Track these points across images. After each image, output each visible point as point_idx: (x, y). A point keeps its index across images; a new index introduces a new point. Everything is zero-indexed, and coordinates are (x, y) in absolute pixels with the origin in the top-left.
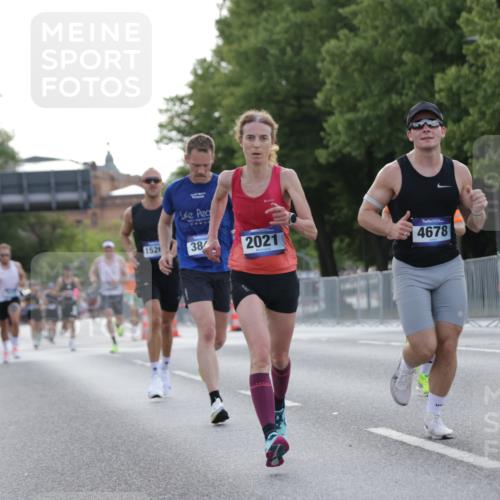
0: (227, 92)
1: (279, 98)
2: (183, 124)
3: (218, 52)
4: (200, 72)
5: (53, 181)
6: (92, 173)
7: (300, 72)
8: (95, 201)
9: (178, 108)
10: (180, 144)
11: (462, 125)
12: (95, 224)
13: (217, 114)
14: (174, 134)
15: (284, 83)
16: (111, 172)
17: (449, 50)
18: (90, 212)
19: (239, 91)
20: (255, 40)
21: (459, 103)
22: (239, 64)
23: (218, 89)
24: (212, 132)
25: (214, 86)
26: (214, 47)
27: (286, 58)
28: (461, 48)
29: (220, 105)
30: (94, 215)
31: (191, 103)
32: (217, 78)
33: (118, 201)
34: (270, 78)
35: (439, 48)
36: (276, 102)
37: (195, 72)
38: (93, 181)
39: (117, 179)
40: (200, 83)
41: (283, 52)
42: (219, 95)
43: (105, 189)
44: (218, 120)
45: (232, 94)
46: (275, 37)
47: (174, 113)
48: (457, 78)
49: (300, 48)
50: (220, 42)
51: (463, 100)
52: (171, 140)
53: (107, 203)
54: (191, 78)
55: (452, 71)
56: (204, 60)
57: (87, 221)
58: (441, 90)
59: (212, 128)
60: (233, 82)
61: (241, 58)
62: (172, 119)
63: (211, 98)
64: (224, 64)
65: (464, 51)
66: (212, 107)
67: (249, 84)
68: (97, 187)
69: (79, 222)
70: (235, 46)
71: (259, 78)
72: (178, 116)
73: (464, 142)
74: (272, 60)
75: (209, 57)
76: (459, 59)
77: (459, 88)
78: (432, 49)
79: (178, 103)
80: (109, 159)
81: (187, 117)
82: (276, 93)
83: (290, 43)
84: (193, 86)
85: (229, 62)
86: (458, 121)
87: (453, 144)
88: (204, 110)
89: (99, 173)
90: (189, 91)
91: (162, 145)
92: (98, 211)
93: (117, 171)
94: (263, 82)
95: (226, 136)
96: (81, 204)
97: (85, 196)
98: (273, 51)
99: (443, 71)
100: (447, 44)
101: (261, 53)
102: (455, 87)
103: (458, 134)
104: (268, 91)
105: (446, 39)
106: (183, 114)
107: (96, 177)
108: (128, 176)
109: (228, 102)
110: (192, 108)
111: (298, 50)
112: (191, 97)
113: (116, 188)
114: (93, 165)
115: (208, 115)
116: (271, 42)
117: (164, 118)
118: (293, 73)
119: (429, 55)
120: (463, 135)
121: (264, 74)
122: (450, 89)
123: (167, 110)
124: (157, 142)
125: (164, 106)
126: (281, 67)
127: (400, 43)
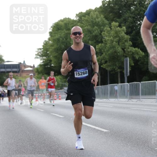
0: (50, 48)
1: (62, 49)
2: (41, 54)
3: (49, 39)
4: (45, 43)
5: (12, 66)
6: (20, 65)
7: (67, 44)
8: (21, 71)
9: (40, 51)
10: (40, 59)
11: (102, 56)
12: (20, 76)
13: (48, 52)
14: (38, 57)
15: (63, 46)
16: (24, 65)
17: (99, 40)
18: (20, 73)
19: (53, 48)
20: (57, 36)
21: (101, 52)
22: (54, 42)
23: (49, 47)
24: (47, 56)
25: (48, 46)
26: (48, 38)
27: (64, 41)
28: (102, 39)
29: (49, 50)
30: (20, 74)
31: (43, 50)
32: (48, 45)
33: (26, 71)
34: (60, 45)
35: (97, 39)
36: (61, 50)
37: (44, 43)
38: (20, 67)
39: (26, 66)
40: (45, 45)
41: (63, 39)
42: (49, 48)
43: (23, 68)
44: (48, 54)
45: (52, 48)
46: (62, 36)
47: (38, 52)
48: (101, 46)
49: (67, 38)
50: (50, 37)
51: (102, 50)
52: (38, 58)
53: (23, 71)
54: (43, 44)
55: (100, 44)
56: (46, 41)
57: (19, 75)
58: (97, 49)
59: (47, 55)
60: (52, 46)
61: (54, 40)
62: (38, 53)
63: (47, 49)
64: (50, 42)
65: (103, 40)
66: (47, 51)
67: (56, 46)
68: (21, 68)
69: (17, 75)
70: (53, 38)
71: (58, 45)
72: (40, 52)
73: (102, 60)
74: (61, 41)
75: (47, 40)
76: (102, 42)
77: (101, 48)
78: (96, 40)
79: (40, 50)
80: (24, 62)
81: (41, 53)
82: (61, 48)
83: (65, 37)
84: (43, 46)
85: (51, 41)
86: (101, 55)
87: (100, 61)
88: (45, 51)
89: (22, 65)
90: (42, 47)
91: (36, 59)
92: (21, 73)
93: (26, 65)
94: (59, 46)
95: (50, 57)
96: (18, 72)
97: (18, 70)
98: (61, 39)
99: (98, 45)
100: (99, 39)
101: (58, 40)
102: (100, 48)
103: (101, 59)
104: (59, 48)
105: (99, 38)
106: (41, 52)
107: (21, 66)
108: (28, 66)
109: (50, 50)
110: (43, 51)
111: (66, 39)
112: (43, 49)
113: (25, 68)
114: (21, 63)
115: (46, 53)
116: (61, 37)
117: (37, 53)
118: (65, 44)
119: (95, 41)
120: (102, 58)
121: (59, 44)
122: (99, 49)
123: (37, 51)
124: (35, 58)
125: (37, 50)
126: (63, 43)
127: (89, 38)
